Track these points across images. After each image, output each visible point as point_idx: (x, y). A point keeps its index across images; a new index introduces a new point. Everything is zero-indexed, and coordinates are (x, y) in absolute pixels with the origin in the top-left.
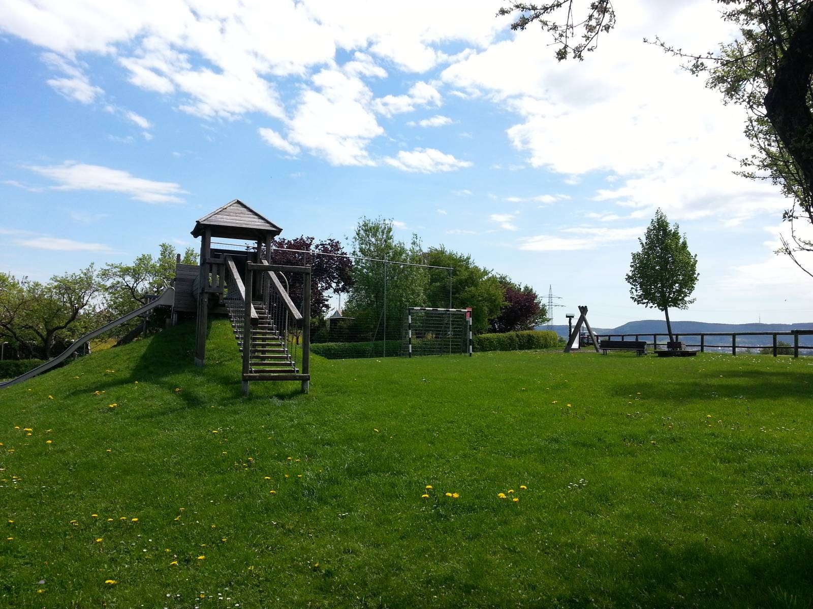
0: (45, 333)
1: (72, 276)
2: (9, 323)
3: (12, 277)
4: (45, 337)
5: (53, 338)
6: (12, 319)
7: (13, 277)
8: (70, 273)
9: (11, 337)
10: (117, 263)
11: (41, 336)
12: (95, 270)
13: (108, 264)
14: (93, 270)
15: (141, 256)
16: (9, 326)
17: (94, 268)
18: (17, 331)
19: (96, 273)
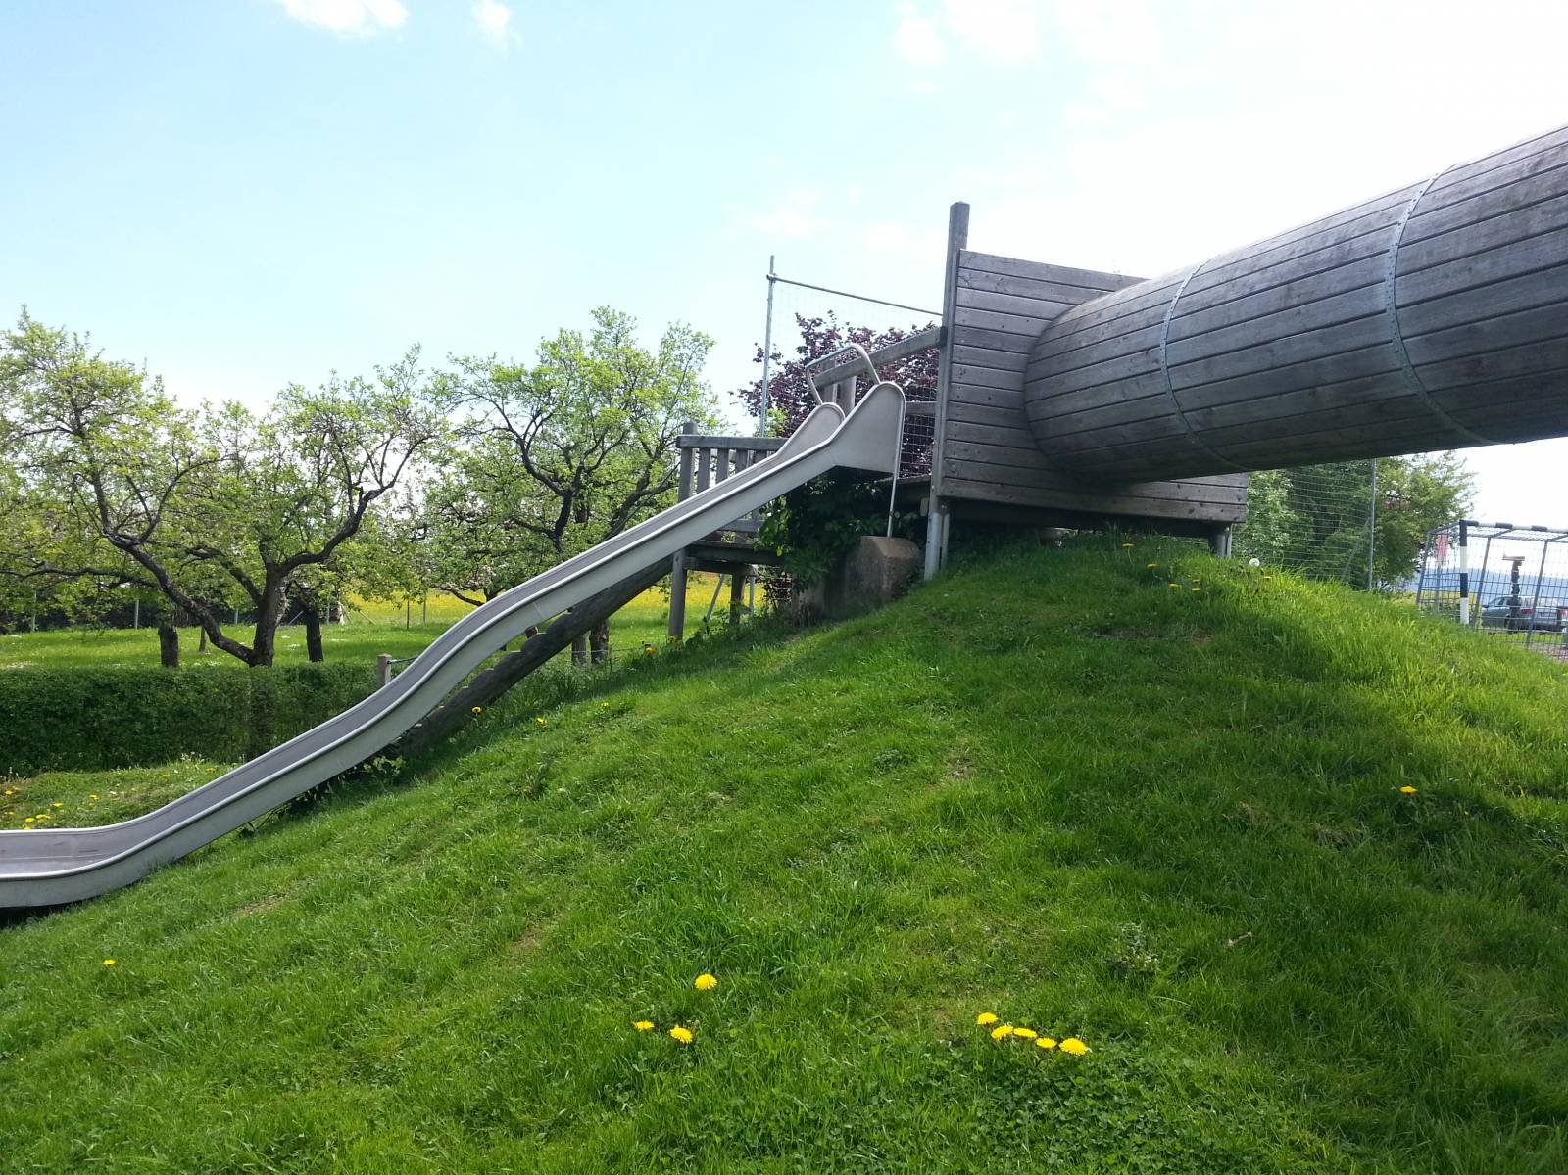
0: (261, 572)
1: (352, 385)
2: (144, 539)
3: (153, 380)
4: (260, 584)
5: (283, 588)
6: (153, 522)
7: (159, 378)
8: (346, 375)
9: (152, 585)
10: (482, 355)
11: (247, 583)
12: (422, 371)
13: (455, 355)
14: (416, 370)
15: (554, 337)
16: (145, 548)
17: (420, 364)
18: (170, 567)
19: (423, 382)
